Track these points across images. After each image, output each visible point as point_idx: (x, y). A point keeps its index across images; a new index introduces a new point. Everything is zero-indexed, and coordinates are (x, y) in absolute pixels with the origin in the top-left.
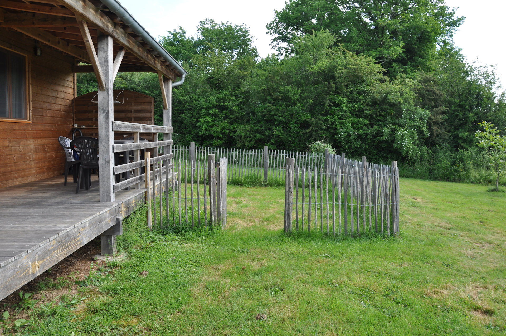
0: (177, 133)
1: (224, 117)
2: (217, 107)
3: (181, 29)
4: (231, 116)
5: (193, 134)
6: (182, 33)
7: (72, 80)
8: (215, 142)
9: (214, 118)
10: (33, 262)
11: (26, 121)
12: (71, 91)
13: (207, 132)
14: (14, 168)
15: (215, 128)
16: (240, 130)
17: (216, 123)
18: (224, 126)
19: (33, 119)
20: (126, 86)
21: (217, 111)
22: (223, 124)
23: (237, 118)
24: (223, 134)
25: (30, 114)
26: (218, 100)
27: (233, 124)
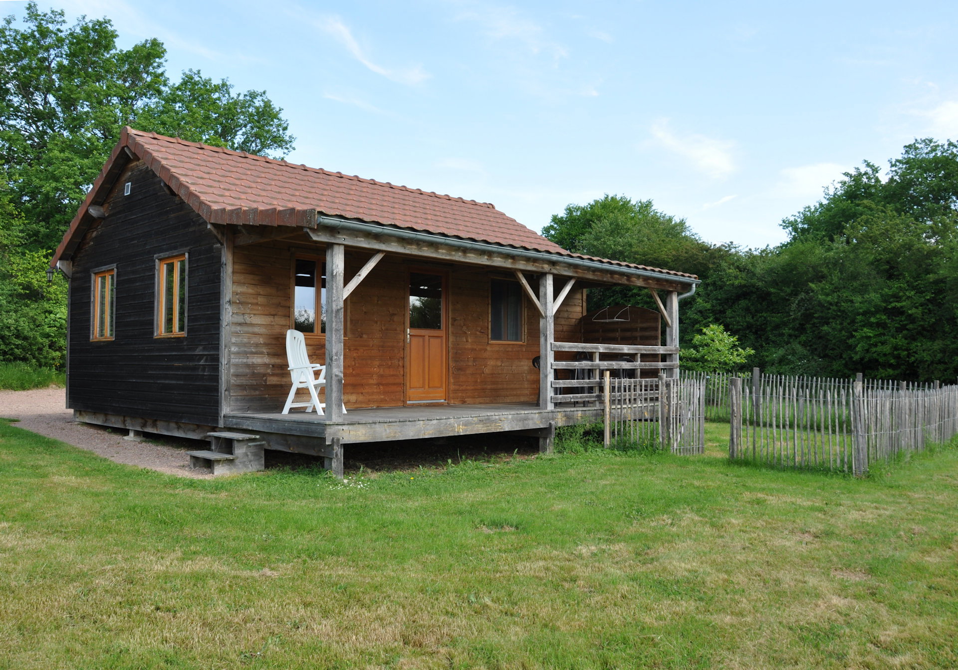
0: (821, 358)
1: (897, 328)
2: (885, 311)
3: (868, 165)
4: (910, 326)
5: (845, 359)
6: (871, 172)
7: (580, 297)
8: (882, 372)
9: (881, 330)
10: (459, 425)
11: (520, 343)
12: (579, 309)
13: (868, 356)
14: (505, 386)
15: (879, 348)
16: (924, 351)
17: (883, 338)
18: (897, 345)
19: (528, 340)
20: (743, 282)
21: (884, 317)
22: (894, 340)
23: (924, 328)
24: (898, 357)
25: (525, 336)
26: (886, 299)
27: (915, 340)
